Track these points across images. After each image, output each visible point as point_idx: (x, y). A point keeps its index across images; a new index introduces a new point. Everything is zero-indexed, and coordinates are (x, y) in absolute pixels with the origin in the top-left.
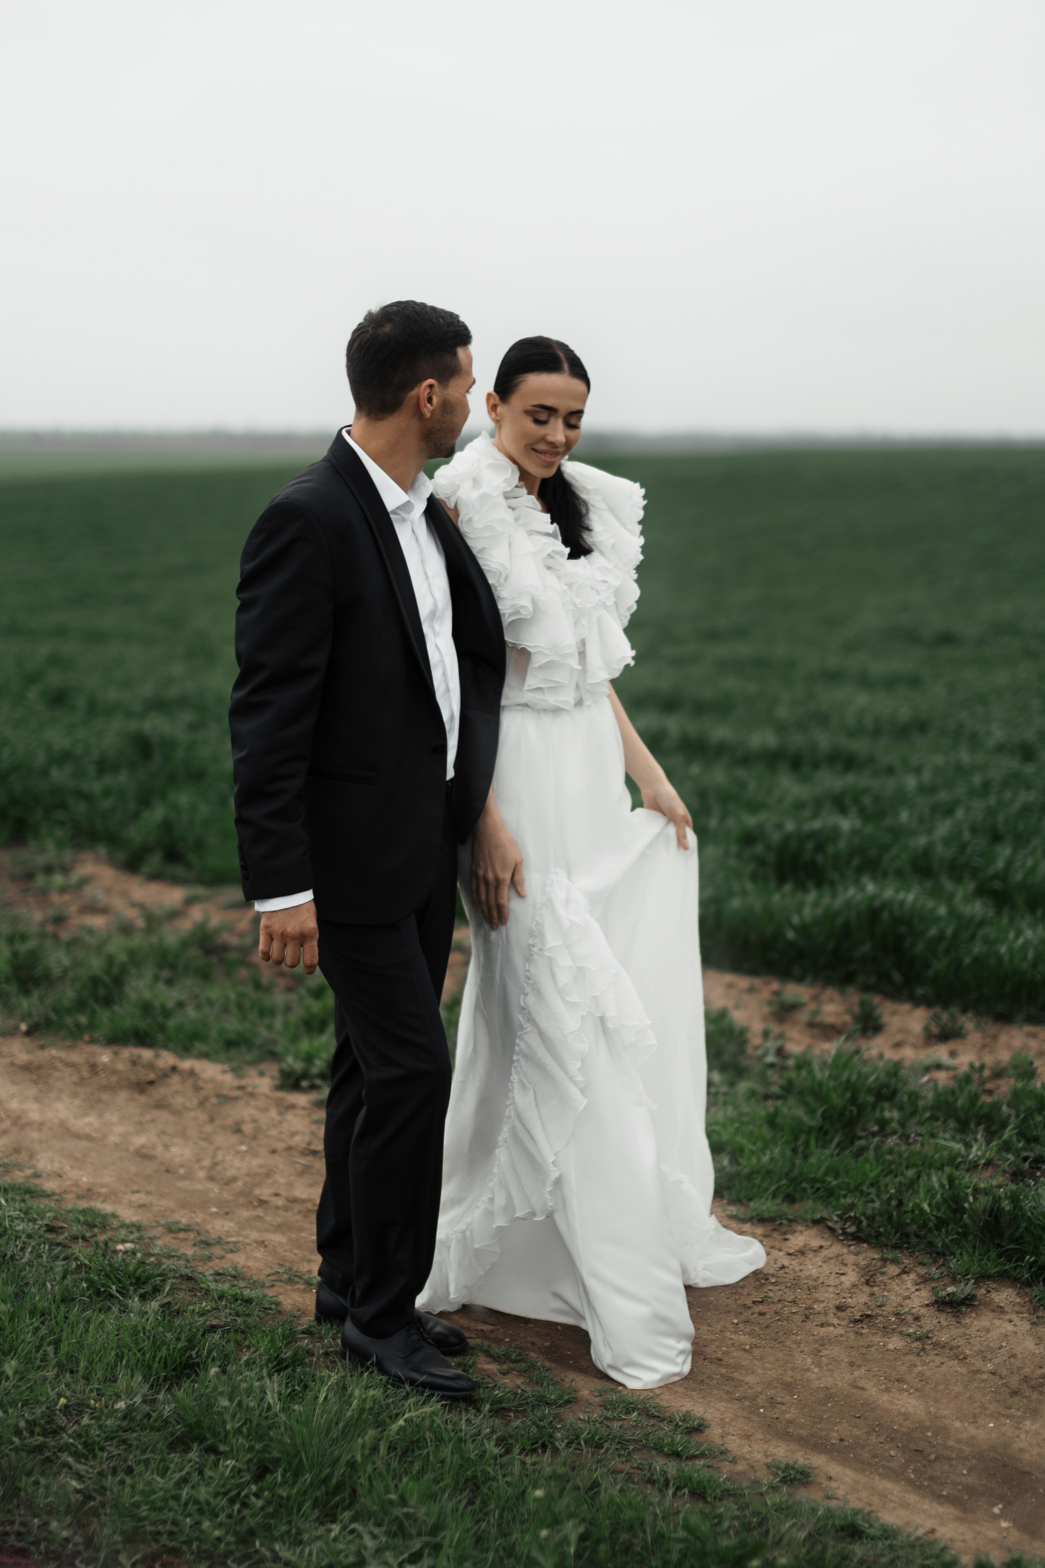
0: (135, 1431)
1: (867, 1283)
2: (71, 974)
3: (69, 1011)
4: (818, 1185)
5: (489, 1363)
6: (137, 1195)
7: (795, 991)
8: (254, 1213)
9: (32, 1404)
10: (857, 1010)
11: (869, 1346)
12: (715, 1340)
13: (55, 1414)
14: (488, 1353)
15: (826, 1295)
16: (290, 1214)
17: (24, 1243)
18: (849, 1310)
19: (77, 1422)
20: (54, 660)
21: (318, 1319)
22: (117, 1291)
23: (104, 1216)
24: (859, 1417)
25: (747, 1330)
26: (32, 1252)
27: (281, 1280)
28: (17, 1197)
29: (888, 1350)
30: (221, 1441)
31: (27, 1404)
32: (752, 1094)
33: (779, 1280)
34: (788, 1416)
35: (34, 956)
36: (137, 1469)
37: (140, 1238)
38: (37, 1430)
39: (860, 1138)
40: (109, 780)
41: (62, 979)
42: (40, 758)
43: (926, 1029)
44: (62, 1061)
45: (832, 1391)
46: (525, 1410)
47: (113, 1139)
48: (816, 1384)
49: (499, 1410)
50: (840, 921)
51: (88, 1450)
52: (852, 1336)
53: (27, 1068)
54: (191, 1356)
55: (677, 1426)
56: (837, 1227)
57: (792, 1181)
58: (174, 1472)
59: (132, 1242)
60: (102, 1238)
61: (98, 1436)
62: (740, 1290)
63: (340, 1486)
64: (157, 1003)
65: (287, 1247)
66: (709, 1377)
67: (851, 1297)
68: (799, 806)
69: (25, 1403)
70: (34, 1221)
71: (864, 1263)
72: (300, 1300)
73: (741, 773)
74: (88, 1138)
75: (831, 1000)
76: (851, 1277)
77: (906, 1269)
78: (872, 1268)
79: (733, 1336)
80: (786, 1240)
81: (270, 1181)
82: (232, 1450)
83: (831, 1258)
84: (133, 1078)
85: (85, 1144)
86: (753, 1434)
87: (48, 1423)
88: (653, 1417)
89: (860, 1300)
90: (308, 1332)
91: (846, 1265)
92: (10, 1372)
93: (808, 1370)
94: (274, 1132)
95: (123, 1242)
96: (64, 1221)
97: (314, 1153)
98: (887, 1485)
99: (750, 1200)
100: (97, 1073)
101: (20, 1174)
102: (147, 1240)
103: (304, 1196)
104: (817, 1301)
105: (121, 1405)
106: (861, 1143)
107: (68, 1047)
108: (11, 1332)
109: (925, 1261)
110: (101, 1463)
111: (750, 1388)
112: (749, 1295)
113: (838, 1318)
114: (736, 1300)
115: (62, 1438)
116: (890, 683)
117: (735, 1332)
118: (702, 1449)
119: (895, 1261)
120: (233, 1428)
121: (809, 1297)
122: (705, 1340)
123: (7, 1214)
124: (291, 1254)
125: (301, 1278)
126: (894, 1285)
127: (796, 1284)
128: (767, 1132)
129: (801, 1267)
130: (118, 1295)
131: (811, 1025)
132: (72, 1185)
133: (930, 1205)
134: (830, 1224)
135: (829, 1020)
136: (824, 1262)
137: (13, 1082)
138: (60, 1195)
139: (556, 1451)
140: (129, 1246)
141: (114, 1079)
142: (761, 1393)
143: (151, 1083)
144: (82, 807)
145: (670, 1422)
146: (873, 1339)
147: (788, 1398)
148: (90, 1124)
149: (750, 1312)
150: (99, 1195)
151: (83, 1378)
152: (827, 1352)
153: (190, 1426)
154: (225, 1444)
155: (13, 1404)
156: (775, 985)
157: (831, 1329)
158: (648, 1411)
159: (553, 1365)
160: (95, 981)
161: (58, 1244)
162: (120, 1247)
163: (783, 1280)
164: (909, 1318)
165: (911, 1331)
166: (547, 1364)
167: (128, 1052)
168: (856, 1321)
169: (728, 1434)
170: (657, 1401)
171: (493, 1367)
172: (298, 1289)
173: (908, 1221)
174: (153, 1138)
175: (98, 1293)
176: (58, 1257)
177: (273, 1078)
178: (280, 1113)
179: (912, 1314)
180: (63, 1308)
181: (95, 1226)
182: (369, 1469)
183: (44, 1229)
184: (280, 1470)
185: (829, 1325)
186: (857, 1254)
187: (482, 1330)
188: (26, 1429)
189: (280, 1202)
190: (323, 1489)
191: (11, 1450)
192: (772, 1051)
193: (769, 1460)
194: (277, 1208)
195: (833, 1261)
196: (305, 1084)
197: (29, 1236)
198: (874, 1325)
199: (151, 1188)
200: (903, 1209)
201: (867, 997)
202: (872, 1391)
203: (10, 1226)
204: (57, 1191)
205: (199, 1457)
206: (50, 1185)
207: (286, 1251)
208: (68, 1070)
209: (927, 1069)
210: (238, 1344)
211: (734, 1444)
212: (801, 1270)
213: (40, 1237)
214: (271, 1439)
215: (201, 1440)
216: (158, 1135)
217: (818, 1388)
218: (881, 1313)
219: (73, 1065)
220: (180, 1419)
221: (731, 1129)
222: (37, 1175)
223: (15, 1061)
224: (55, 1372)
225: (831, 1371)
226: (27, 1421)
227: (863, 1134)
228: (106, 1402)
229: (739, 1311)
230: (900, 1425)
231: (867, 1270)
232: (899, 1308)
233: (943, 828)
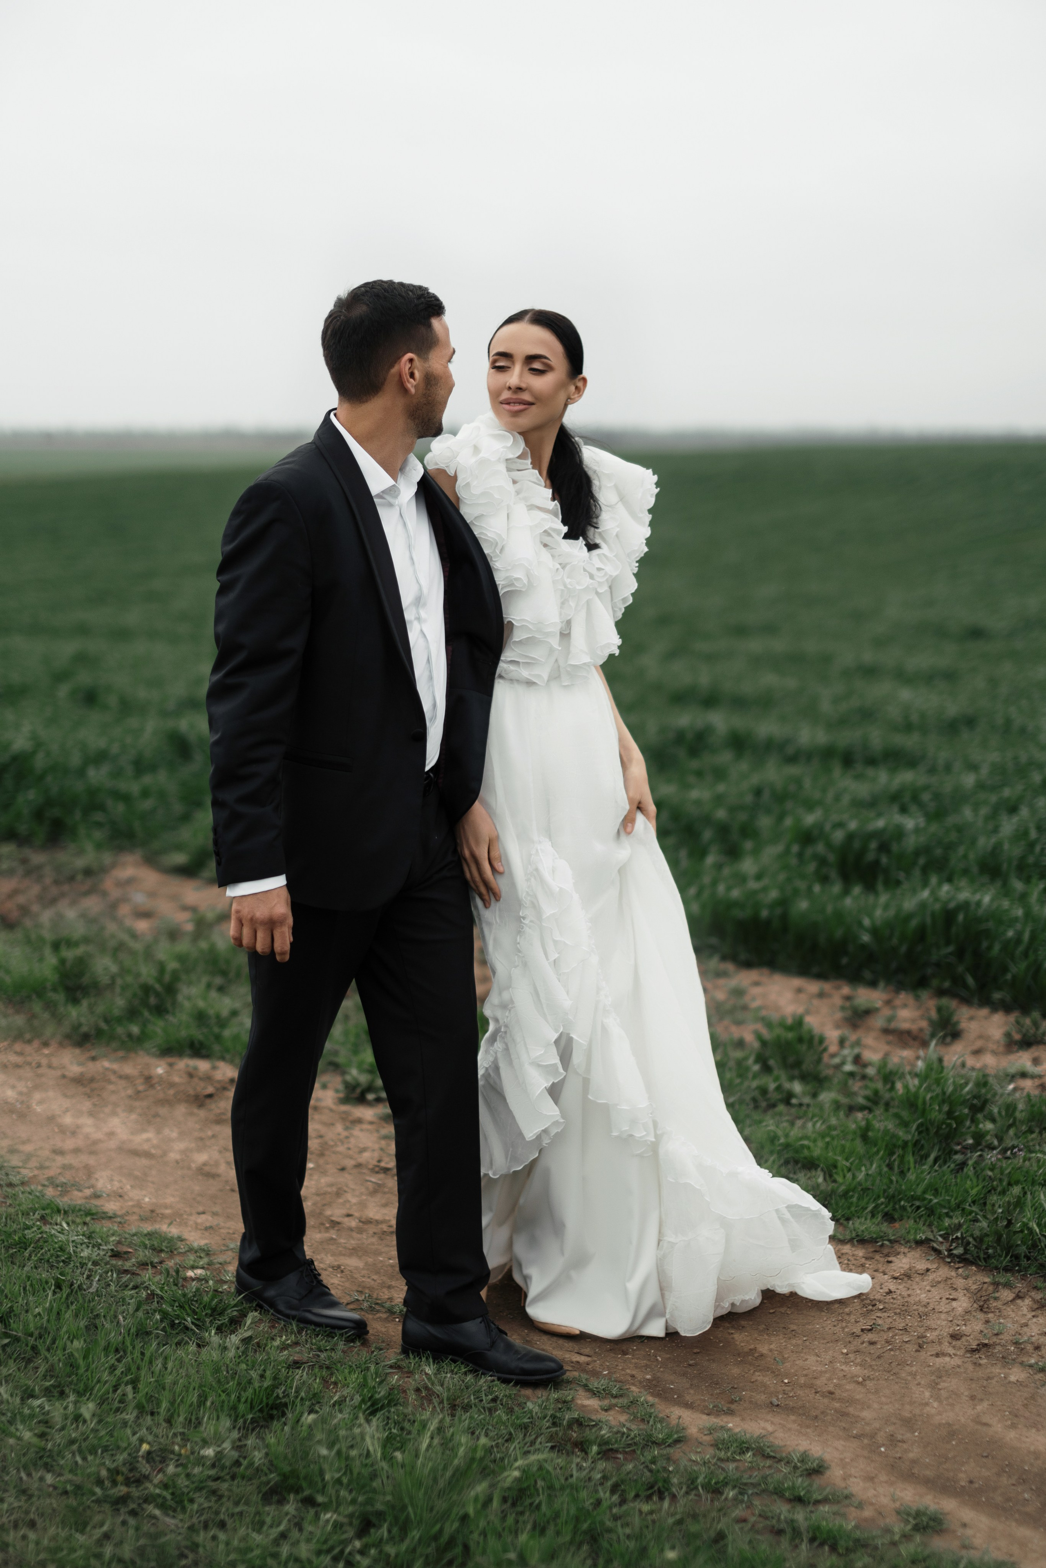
0: (225, 1481)
1: (981, 1309)
2: (119, 981)
3: (119, 1020)
4: (917, 1203)
5: (589, 1398)
6: (203, 1216)
7: (866, 996)
8: (327, 1235)
9: (112, 1450)
10: (934, 1014)
11: (989, 1378)
12: (826, 1372)
13: (138, 1462)
14: (586, 1387)
15: (939, 1322)
16: (364, 1236)
17: (90, 1270)
18: (964, 1339)
19: (160, 1470)
20: (82, 659)
21: (405, 1351)
22: (193, 1323)
23: (171, 1240)
24: (987, 1457)
25: (858, 1360)
26: (99, 1280)
27: (362, 1309)
28: (78, 1220)
29: (1010, 1382)
30: (318, 1492)
31: (106, 1451)
32: (837, 1106)
33: (887, 1306)
34: (911, 1455)
35: (82, 963)
36: (230, 1523)
37: (210, 1264)
38: (120, 1478)
39: (956, 1153)
40: (147, 779)
41: (112, 985)
42: (75, 760)
43: (1008, 1035)
44: (114, 1072)
45: (954, 1427)
46: (634, 1451)
47: (173, 1156)
48: (937, 1419)
49: (607, 1452)
50: (914, 923)
51: (176, 1502)
52: (971, 1367)
53: (79, 1081)
54: (278, 1396)
55: (796, 1468)
56: (943, 1248)
57: (891, 1198)
58: (271, 1526)
59: (203, 1268)
60: (171, 1264)
61: (187, 1486)
62: (847, 1317)
63: (451, 1542)
64: (211, 1012)
65: (364, 1272)
66: (823, 1413)
67: (965, 1325)
68: (858, 804)
69: (106, 1449)
70: (98, 1246)
71: (974, 1287)
72: (384, 1330)
73: (794, 770)
74: (147, 1155)
75: (905, 1006)
76: (963, 1303)
77: (1020, 1294)
78: (984, 1293)
79: (843, 1367)
80: (890, 1262)
81: (341, 1201)
82: (331, 1502)
83: (940, 1282)
84: (192, 1092)
85: (144, 1162)
86: (876, 1475)
87: (131, 1470)
88: (769, 1457)
89: (974, 1328)
90: (396, 1367)
91: (956, 1289)
92: (87, 1415)
93: (927, 1404)
94: (341, 1148)
95: (193, 1268)
96: (129, 1246)
97: (386, 1170)
98: (1024, 1532)
99: (848, 1219)
100: (152, 1086)
101: (80, 1194)
102: (218, 1266)
103: (378, 1217)
104: (929, 1329)
105: (209, 1452)
106: (958, 1157)
107: (122, 1057)
108: (87, 1370)
109: (1039, 1284)
110: (191, 1517)
111: (867, 1424)
112: (856, 1322)
113: (954, 1347)
114: (843, 1328)
115: (146, 1489)
116: (929, 678)
117: (846, 1363)
118: (825, 1493)
119: (1008, 1285)
120: (332, 1478)
121: (920, 1324)
122: (814, 1371)
123: (71, 1239)
124: (369, 1280)
125: (383, 1307)
126: (1009, 1311)
127: (906, 1310)
128: (859, 1147)
129: (909, 1292)
130: (193, 1327)
131: (886, 1031)
132: (133, 1206)
133: (1039, 1225)
134: (935, 1245)
135: (905, 1026)
136: (932, 1286)
137: (65, 1096)
138: (122, 1216)
139: (674, 1497)
140: (199, 1272)
141: (171, 1092)
142: (879, 1430)
143: (210, 1096)
144: (120, 808)
145: (788, 1462)
146: (993, 1370)
147: (908, 1435)
148: (148, 1140)
149: (860, 1340)
150: (163, 1216)
151: (164, 1420)
152: (946, 1385)
153: (284, 1475)
154: (323, 1494)
155: (93, 1451)
156: (846, 990)
157: (947, 1359)
158: (763, 1451)
159: (656, 1400)
160: (147, 989)
161: (126, 1272)
162: (190, 1274)
163: (891, 1306)
164: (1029, 1347)
165: (1033, 1361)
166: (650, 1399)
167: (184, 1063)
168: (973, 1351)
169: (850, 1476)
170: (771, 1439)
171: (593, 1403)
172: (380, 1318)
173: (1019, 1242)
174: (216, 1155)
175: (173, 1325)
176: (127, 1286)
177: (337, 1091)
178: (347, 1128)
179: (1032, 1343)
180: (139, 1345)
181: (161, 1251)
182: (482, 1524)
183: (109, 1254)
184: (385, 1526)
185: (944, 1355)
186: (966, 1278)
187: (578, 1362)
188: (108, 1478)
189: (353, 1223)
190: (433, 1544)
191: (93, 1501)
192: (850, 1059)
193: (898, 1505)
194: (351, 1229)
195: (942, 1285)
196: (370, 1097)
197: (95, 1263)
198: (993, 1355)
199: (217, 1209)
200: (1012, 1228)
201: (945, 1001)
202: (998, 1427)
203: (74, 1251)
204: (119, 1213)
205: (296, 1509)
206: (111, 1206)
207: (364, 1276)
208: (122, 1083)
209: (1012, 1078)
210: (325, 1381)
211: (857, 1487)
212: (909, 1295)
213: (106, 1264)
214: (374, 1491)
215: (297, 1490)
216: (220, 1152)
217: (940, 1424)
218: (998, 1341)
219: (127, 1078)
220: (272, 1466)
221: (820, 1144)
222: (97, 1196)
223: (67, 1073)
224: (135, 1414)
225: (952, 1405)
226: (109, 1470)
227: (958, 1148)
228: (192, 1448)
229: (847, 1340)
230: (1032, 1465)
231: (979, 1295)
232: (1018, 1336)
233: (1008, 826)
